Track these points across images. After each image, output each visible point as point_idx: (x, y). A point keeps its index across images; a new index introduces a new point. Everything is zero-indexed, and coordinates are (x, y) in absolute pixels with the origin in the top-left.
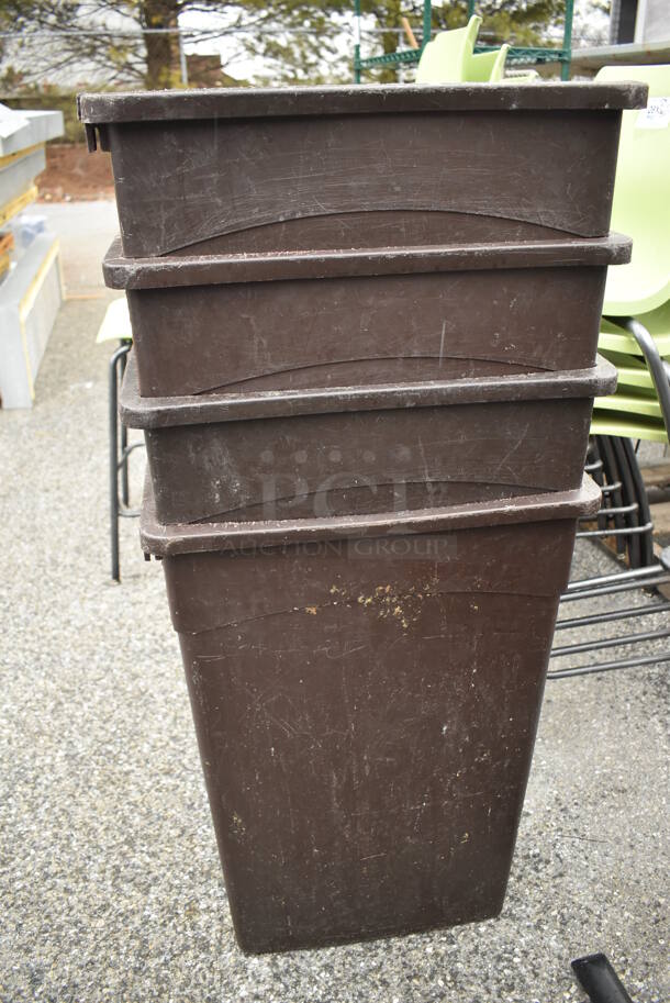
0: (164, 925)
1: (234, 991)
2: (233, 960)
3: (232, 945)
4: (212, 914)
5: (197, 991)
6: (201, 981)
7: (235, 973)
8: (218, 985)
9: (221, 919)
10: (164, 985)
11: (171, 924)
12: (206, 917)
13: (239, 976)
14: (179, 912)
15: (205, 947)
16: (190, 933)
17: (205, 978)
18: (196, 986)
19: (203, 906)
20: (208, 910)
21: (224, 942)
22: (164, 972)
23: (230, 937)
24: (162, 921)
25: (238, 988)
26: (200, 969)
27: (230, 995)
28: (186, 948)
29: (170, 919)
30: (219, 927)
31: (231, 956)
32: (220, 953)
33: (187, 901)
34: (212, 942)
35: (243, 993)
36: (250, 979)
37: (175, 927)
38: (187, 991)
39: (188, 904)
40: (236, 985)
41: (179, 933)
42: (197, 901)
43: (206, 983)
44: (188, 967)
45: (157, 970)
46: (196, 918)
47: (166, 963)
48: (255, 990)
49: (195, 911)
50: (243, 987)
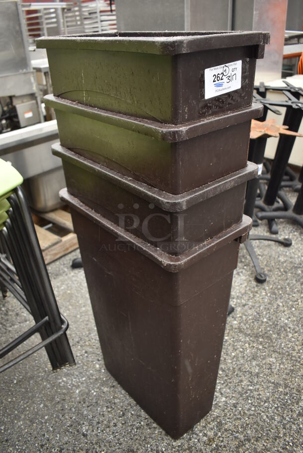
0: (225, 446)
1: (226, 402)
2: (216, 411)
3: (211, 415)
4: (205, 432)
5: (236, 413)
6: (232, 415)
7: (220, 406)
8: (229, 408)
9: (205, 427)
10: (245, 425)
11: (222, 444)
12: (209, 433)
13: (220, 404)
14: (215, 445)
15: (220, 424)
16: (220, 434)
17: (230, 415)
18: (235, 415)
19: (205, 438)
20: (205, 435)
21: (212, 419)
22: (240, 430)
23: (209, 418)
24: (224, 449)
25: (224, 401)
26: (229, 418)
27: (228, 402)
28: (226, 430)
29: (221, 446)
30: (208, 425)
31: (215, 412)
32: (217, 417)
33: (208, 446)
34: (216, 423)
35: (224, 399)
36: (218, 400)
37: (222, 441)
38: (239, 416)
39: (208, 444)
40: (224, 403)
41: (223, 438)
42: (205, 442)
43: (231, 413)
44: (231, 423)
45: (242, 432)
46: (212, 436)
47: (237, 432)
48: (220, 396)
49: (209, 440)
50: (222, 400)
